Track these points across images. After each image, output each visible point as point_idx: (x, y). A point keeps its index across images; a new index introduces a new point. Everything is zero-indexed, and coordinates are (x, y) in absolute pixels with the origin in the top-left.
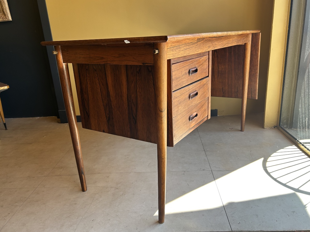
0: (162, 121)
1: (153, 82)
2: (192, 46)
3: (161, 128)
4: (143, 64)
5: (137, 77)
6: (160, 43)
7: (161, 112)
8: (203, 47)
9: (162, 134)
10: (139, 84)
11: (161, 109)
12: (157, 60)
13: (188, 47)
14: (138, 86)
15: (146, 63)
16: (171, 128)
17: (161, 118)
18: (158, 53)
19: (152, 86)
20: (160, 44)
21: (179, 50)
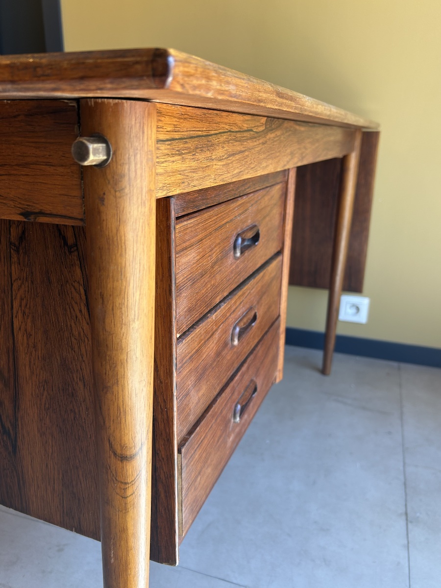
0: (125, 498)
1: (84, 297)
2: (250, 144)
3: (124, 530)
4: (26, 214)
5: (13, 267)
6: (116, 104)
7: (125, 458)
8: (278, 154)
9: (127, 555)
10: (22, 299)
11: (124, 447)
12: (102, 200)
13: (238, 147)
14: (16, 304)
15: (42, 213)
16: (166, 497)
17: (123, 486)
18: (105, 161)
19: (81, 311)
20: (117, 112)
21: (208, 154)
